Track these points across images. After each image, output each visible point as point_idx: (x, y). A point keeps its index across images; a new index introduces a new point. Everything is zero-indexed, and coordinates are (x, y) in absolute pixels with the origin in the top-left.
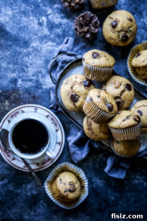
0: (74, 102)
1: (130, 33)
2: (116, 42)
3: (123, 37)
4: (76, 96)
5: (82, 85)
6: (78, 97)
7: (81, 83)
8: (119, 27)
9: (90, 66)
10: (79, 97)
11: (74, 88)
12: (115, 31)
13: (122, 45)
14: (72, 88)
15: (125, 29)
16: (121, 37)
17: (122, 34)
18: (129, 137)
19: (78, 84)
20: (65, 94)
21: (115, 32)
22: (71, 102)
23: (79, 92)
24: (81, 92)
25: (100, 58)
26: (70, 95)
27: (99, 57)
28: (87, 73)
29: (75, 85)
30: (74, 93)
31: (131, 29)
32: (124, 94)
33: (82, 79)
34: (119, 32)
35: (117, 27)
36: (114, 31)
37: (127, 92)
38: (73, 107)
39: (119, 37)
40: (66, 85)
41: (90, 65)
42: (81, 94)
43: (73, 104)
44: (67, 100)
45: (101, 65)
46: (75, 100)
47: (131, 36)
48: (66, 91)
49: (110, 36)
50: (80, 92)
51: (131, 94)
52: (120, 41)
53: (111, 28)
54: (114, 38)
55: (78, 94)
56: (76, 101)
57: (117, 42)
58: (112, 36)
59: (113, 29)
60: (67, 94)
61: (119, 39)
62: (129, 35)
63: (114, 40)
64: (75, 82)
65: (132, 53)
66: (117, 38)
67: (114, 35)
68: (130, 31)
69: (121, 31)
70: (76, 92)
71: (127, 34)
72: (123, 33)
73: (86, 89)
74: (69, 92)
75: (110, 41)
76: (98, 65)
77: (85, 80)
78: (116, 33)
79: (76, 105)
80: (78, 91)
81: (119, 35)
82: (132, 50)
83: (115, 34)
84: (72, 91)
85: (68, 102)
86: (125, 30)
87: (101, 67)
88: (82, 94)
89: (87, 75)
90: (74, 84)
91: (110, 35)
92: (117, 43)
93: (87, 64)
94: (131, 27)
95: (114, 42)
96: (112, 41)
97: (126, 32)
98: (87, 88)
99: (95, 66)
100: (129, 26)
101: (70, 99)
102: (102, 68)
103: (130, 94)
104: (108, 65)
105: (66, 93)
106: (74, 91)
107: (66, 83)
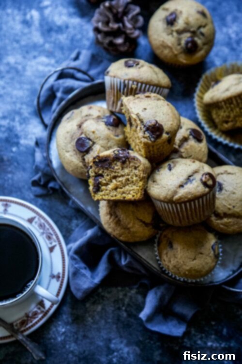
0: (82, 154)
1: (201, 37)
2: (173, 52)
3: (187, 43)
4: (88, 141)
5: (103, 121)
6: (91, 143)
7: (99, 118)
8: (180, 24)
9: (119, 80)
10: (94, 143)
11: (84, 126)
12: (172, 31)
13: (184, 61)
14: (80, 126)
15: (192, 27)
16: (183, 42)
17: (186, 37)
18: (193, 219)
19: (93, 119)
20: (66, 138)
21: (171, 34)
22: (76, 154)
23: (94, 132)
24: (98, 134)
25: (139, 68)
26: (74, 139)
27: (138, 66)
28: (112, 99)
29: (86, 120)
30: (83, 136)
31: (203, 30)
32: (188, 145)
33: (102, 112)
34: (180, 32)
35: (176, 24)
36: (170, 31)
37: (192, 142)
38: (81, 164)
39: (179, 44)
40: (69, 122)
41: (119, 78)
42: (98, 138)
43: (81, 158)
44: (68, 152)
45: (141, 78)
46: (86, 148)
47: (204, 44)
48: (68, 132)
49: (163, 42)
50: (97, 132)
51: (201, 148)
52: (181, 53)
53: (165, 26)
54: (170, 44)
55: (92, 136)
56: (87, 151)
57: (176, 52)
58: (166, 41)
59: (169, 26)
60: (69, 139)
61: (179, 47)
62: (199, 41)
63: (170, 48)
64: (87, 116)
65: (204, 81)
66: (176, 44)
67: (170, 40)
68: (202, 34)
69: (185, 31)
70: (88, 132)
71: (196, 39)
72: (188, 35)
73: (109, 129)
74: (74, 133)
75: (162, 51)
76: (136, 78)
77: (108, 114)
78: (175, 34)
79: (86, 160)
80: (93, 130)
81: (179, 40)
82: (204, 77)
83: (173, 36)
84: (80, 132)
85: (71, 156)
86: (192, 29)
87: (142, 83)
88: (100, 137)
89: (113, 102)
90: (84, 119)
91: (162, 39)
92: (176, 56)
93: (112, 78)
94: (204, 26)
95: (170, 54)
96: (166, 52)
97: (194, 33)
98: (111, 128)
99: (129, 80)
100: (199, 23)
101: (75, 148)
102: (144, 85)
103: (199, 149)
104: (156, 82)
105: (68, 135)
106: (85, 130)
107: (68, 119)
